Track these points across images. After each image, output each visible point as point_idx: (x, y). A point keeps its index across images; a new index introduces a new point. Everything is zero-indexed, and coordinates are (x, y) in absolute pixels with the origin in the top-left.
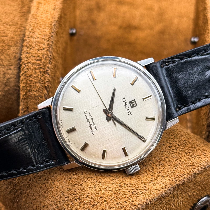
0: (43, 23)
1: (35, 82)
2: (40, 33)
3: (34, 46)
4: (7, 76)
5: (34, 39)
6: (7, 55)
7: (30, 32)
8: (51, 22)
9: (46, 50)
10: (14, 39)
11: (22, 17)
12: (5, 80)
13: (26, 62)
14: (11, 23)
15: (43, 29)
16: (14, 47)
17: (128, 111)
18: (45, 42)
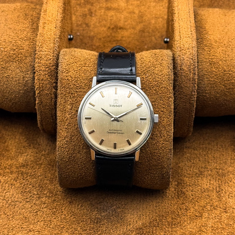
0: (49, 39)
1: (46, 84)
2: (47, 48)
3: (43, 58)
4: (26, 79)
5: (43, 52)
6: (25, 63)
7: (40, 47)
8: (54, 38)
9: (52, 60)
10: (28, 51)
11: (33, 33)
12: (24, 82)
13: (38, 70)
14: (26, 39)
15: (49, 44)
16: (29, 57)
17: (119, 106)
18: (51, 54)
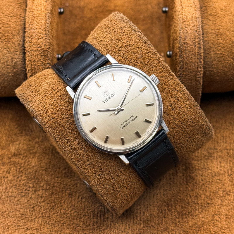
0: (39, 15)
1: (39, 65)
2: (38, 25)
3: (34, 36)
4: (14, 60)
5: (34, 30)
6: (12, 43)
7: (30, 24)
8: (45, 13)
9: (44, 38)
10: (16, 29)
11: (20, 8)
12: (13, 64)
13: (29, 50)
14: (12, 15)
15: (40, 20)
16: (17, 36)
18: (43, 32)
